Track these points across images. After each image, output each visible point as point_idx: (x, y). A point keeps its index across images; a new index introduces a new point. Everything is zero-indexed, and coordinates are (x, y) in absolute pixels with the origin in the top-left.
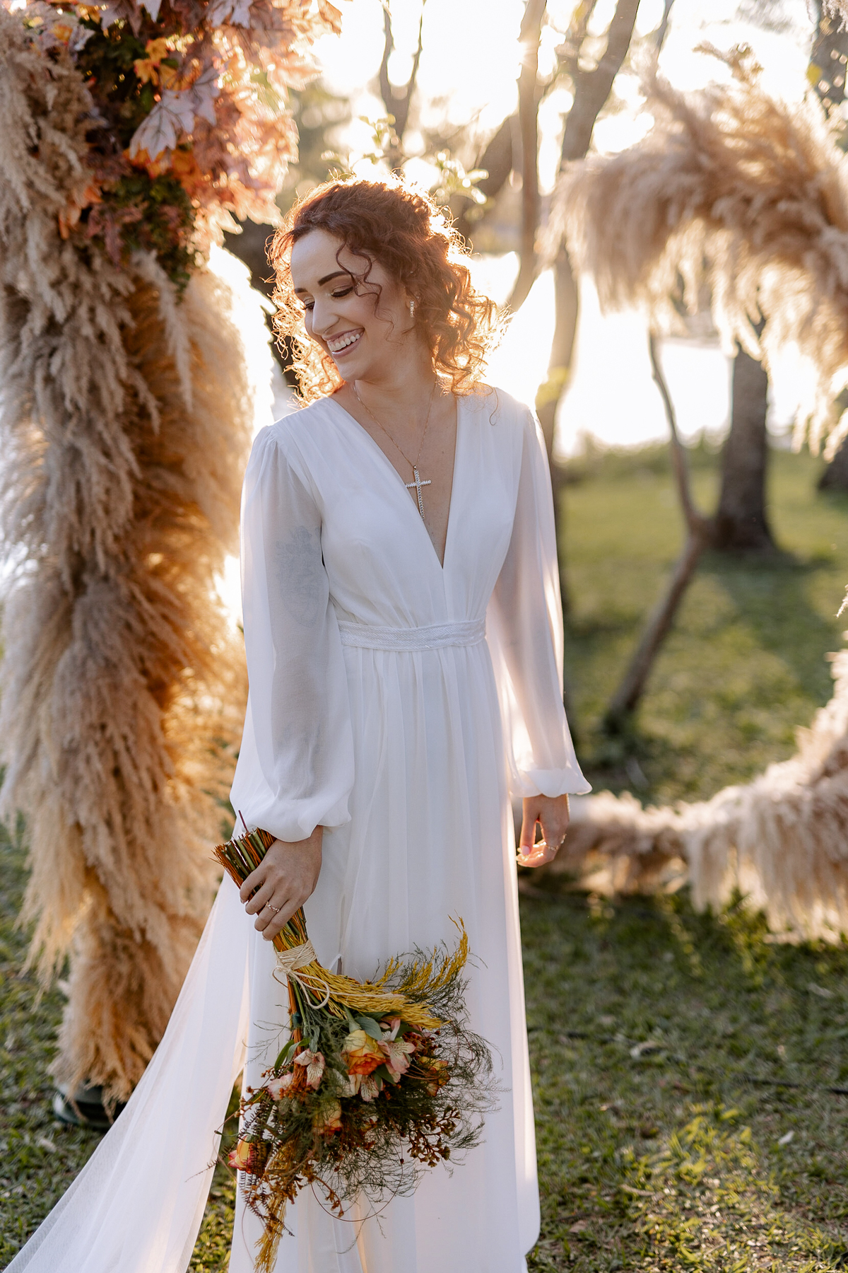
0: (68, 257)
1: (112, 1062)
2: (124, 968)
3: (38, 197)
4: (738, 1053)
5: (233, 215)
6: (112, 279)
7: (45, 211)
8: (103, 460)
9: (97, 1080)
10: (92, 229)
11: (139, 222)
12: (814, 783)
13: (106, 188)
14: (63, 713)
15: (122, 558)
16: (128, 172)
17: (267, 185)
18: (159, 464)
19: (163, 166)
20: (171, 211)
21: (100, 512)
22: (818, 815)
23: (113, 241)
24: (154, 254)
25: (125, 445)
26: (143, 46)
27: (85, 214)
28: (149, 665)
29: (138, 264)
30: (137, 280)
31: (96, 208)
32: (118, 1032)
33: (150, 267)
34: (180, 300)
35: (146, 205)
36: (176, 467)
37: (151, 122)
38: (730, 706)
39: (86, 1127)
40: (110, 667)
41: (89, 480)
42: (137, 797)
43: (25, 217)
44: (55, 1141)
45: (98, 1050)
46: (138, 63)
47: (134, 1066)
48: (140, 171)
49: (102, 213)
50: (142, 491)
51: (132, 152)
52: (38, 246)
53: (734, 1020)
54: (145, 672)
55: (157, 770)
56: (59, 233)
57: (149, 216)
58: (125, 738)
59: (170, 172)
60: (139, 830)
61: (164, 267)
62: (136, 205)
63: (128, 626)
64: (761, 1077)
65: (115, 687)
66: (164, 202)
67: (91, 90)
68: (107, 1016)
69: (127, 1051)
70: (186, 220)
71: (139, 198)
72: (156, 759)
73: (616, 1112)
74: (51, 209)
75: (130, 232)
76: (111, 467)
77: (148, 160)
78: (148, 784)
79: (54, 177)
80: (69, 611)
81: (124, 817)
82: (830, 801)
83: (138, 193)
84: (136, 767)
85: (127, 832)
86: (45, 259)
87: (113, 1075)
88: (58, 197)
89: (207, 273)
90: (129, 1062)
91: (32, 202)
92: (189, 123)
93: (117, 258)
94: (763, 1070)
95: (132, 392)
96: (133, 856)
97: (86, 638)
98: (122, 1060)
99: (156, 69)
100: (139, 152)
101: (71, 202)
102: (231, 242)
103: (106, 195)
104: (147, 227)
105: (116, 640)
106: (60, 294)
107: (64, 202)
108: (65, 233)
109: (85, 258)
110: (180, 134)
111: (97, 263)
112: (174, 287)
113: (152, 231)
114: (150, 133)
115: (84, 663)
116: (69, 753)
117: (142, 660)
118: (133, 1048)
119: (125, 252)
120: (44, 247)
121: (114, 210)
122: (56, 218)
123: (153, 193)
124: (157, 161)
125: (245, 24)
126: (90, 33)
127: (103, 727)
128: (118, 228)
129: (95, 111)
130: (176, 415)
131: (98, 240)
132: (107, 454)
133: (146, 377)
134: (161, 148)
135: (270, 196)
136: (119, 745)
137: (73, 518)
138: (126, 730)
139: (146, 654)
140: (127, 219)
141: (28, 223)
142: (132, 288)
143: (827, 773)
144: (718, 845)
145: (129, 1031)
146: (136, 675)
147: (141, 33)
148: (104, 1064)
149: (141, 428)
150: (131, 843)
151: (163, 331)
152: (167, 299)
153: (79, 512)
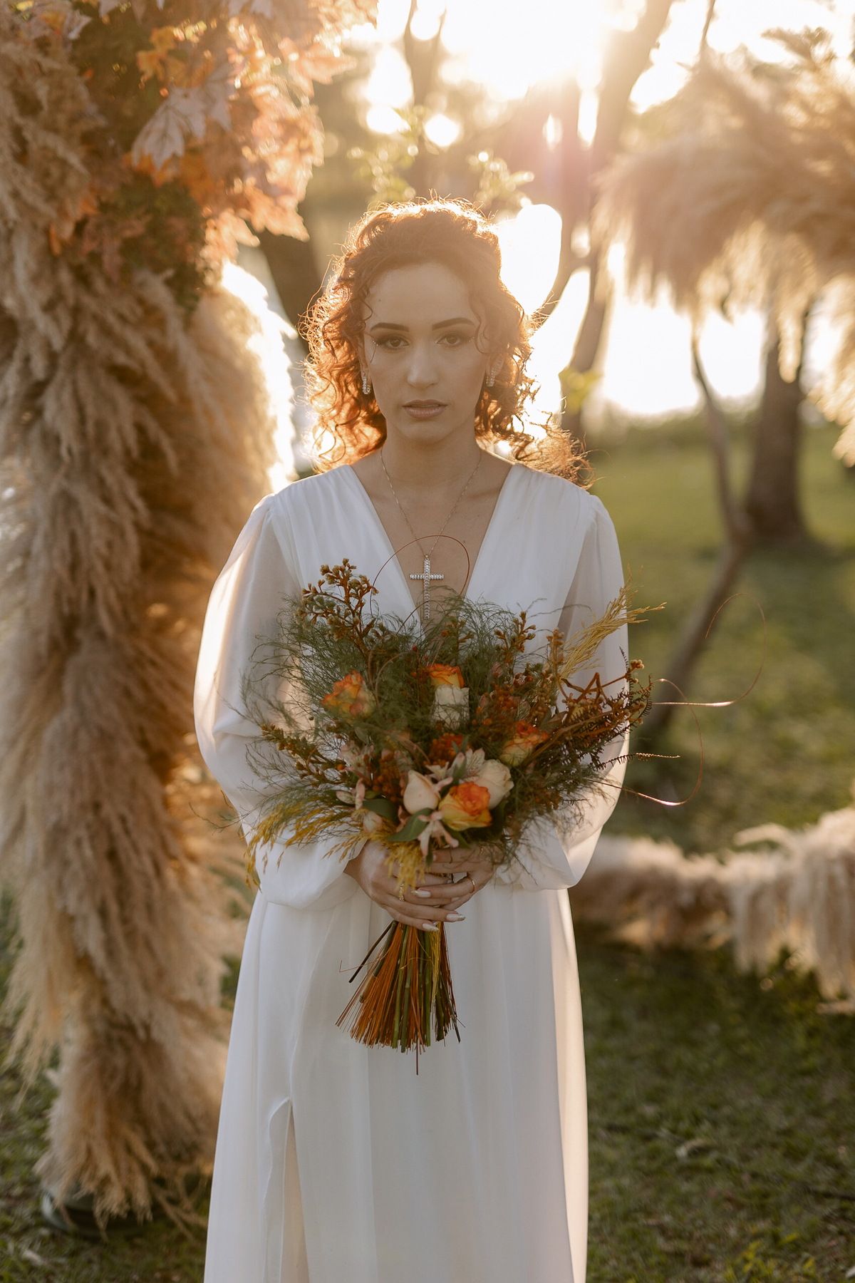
0: (64, 276)
1: (105, 1166)
2: (119, 1061)
3: (26, 209)
4: (794, 1155)
5: (249, 224)
7: (35, 226)
8: (102, 508)
9: (89, 1187)
10: (88, 245)
11: (142, 236)
13: (104, 199)
14: (50, 789)
16: (129, 180)
17: (287, 191)
18: (166, 509)
19: (170, 173)
20: (178, 224)
21: (100, 567)
23: (111, 259)
26: (148, 35)
27: (80, 227)
28: (150, 736)
29: (142, 285)
30: (142, 302)
31: (93, 221)
32: (112, 1133)
33: (158, 291)
34: (188, 323)
35: (149, 218)
36: (184, 511)
37: (156, 125)
38: (765, 717)
39: (76, 1236)
40: (105, 739)
41: (87, 531)
42: (137, 884)
43: (10, 233)
44: (40, 1253)
45: (89, 1151)
46: (142, 55)
47: (130, 1171)
48: (142, 178)
49: (99, 227)
51: (135, 157)
52: (26, 265)
53: (789, 1112)
54: (144, 744)
55: (160, 851)
56: (49, 249)
57: (153, 230)
58: (123, 820)
59: (176, 180)
60: (140, 920)
61: (173, 291)
62: (139, 218)
63: (127, 693)
64: (822, 1188)
65: (110, 761)
66: (171, 213)
67: (87, 84)
68: (100, 1115)
69: (122, 1154)
70: (197, 237)
71: (143, 209)
72: (159, 841)
74: (41, 223)
75: (131, 248)
77: (152, 167)
78: (150, 869)
79: (45, 186)
80: (60, 671)
81: (121, 906)
83: (141, 205)
84: (137, 851)
85: (125, 921)
86: (35, 279)
87: (105, 1181)
88: (48, 210)
89: (219, 292)
90: (123, 1166)
91: (21, 214)
92: (199, 127)
93: (116, 278)
94: (824, 1177)
96: (132, 945)
97: (78, 702)
98: (116, 1163)
99: (163, 63)
100: (142, 158)
101: (62, 212)
103: (104, 207)
104: (151, 242)
105: (112, 709)
107: (54, 214)
108: (57, 249)
109: (82, 277)
110: (188, 137)
111: (98, 284)
112: (181, 310)
113: (156, 247)
114: (153, 138)
115: (76, 733)
116: (56, 836)
117: (142, 730)
118: (129, 1151)
119: (126, 271)
120: (33, 266)
121: (112, 223)
122: (47, 232)
123: (158, 204)
124: (165, 167)
125: (268, 14)
126: (86, 20)
127: (97, 807)
128: (117, 243)
129: (92, 108)
131: (95, 257)
132: (107, 500)
134: (167, 155)
135: (290, 203)
136: (117, 828)
137: (65, 574)
138: (124, 810)
139: (146, 724)
140: (128, 234)
141: (15, 239)
142: (138, 311)
144: (766, 902)
145: (125, 1130)
146: (134, 747)
147: (145, 19)
148: (96, 1168)
150: (130, 935)
152: (174, 324)
153: (74, 567)
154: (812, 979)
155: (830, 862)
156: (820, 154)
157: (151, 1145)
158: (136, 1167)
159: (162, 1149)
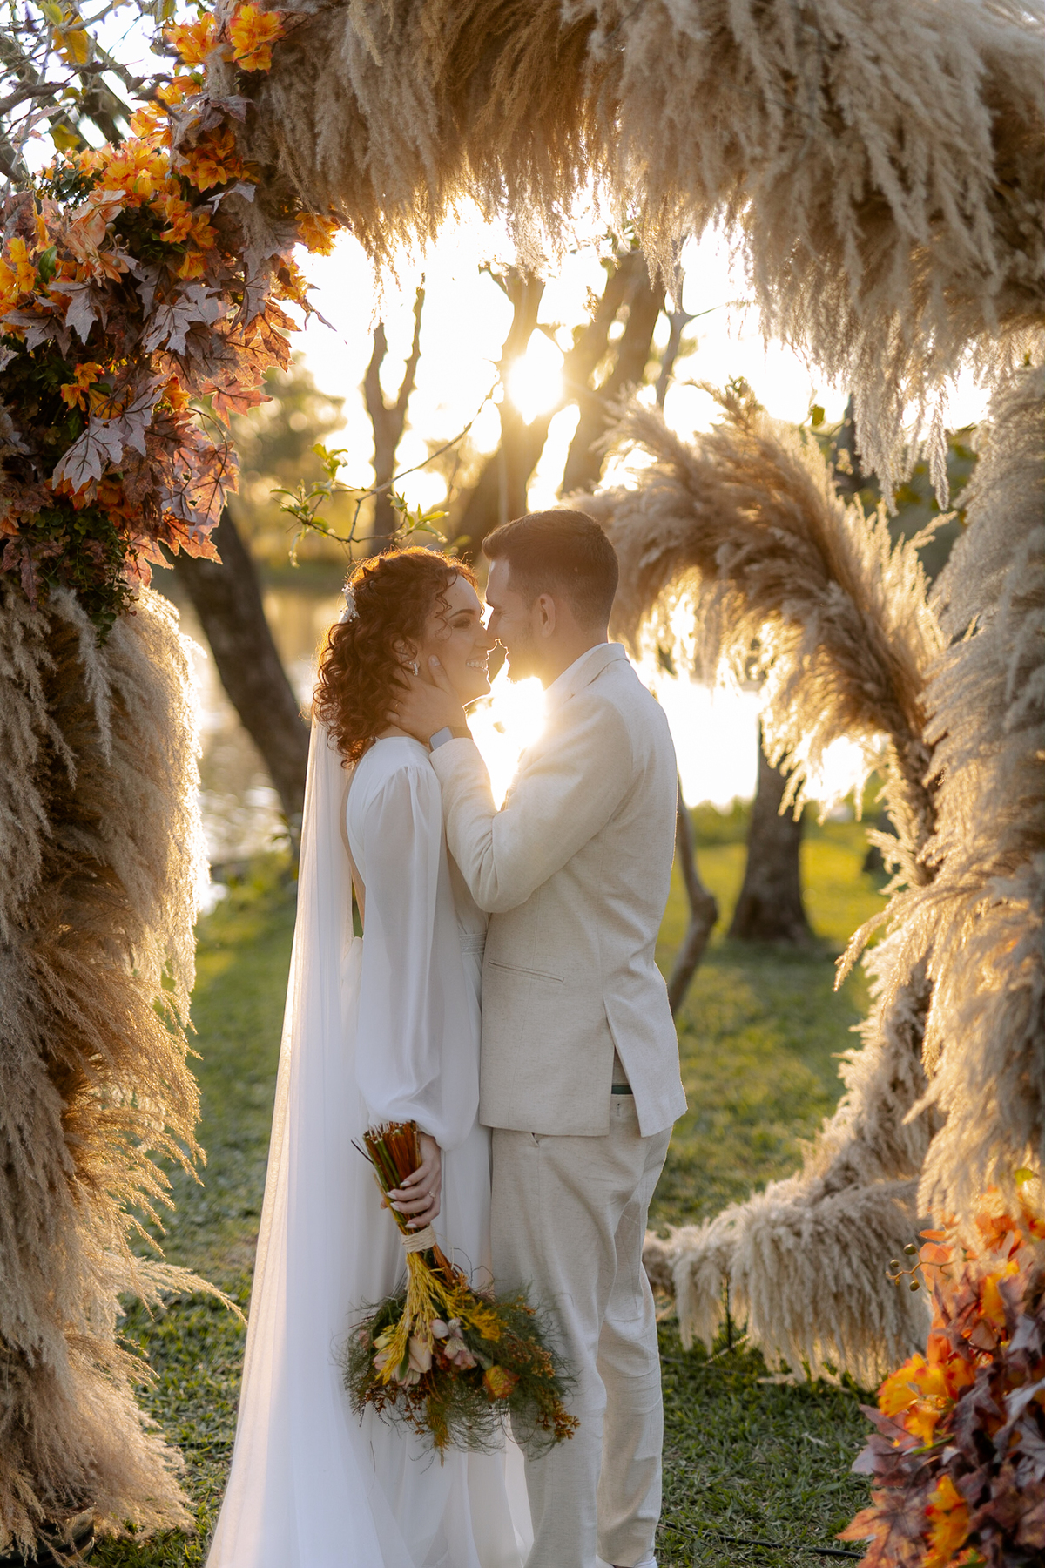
4: (717, 1509)
5: (166, 549)
6: (27, 619)
8: (10, 816)
10: (7, 564)
11: (60, 556)
12: (816, 1201)
13: (24, 521)
15: (26, 926)
16: (49, 503)
17: (204, 520)
18: (72, 822)
19: (89, 497)
20: (97, 547)
22: (819, 1237)
23: (30, 576)
24: (74, 592)
25: (35, 801)
26: (72, 370)
28: (50, 1047)
29: (56, 602)
30: (54, 620)
31: (12, 540)
33: (69, 606)
34: (103, 641)
35: (68, 539)
36: (90, 824)
37: (78, 450)
42: (31, 1197)
46: (65, 387)
47: (16, 1515)
48: (63, 500)
49: (18, 546)
50: (51, 852)
51: (55, 482)
53: (714, 1472)
54: (45, 1056)
55: (55, 1167)
57: (71, 551)
58: (20, 1129)
59: (95, 504)
60: (32, 1234)
61: (85, 607)
62: (57, 539)
63: (30, 1003)
64: (738, 1536)
65: (11, 1072)
66: (88, 536)
67: (11, 414)
70: (114, 559)
71: (62, 531)
72: (55, 1155)
75: (48, 567)
76: (18, 823)
77: (71, 491)
78: (44, 1185)
81: (17, 1220)
82: (832, 1222)
83: (61, 526)
84: (31, 1162)
85: (20, 1238)
89: (134, 613)
92: (117, 455)
93: (33, 595)
94: (742, 1528)
95: (47, 743)
96: (26, 1265)
99: (85, 395)
100: (60, 485)
103: (24, 528)
104: (68, 563)
105: (14, 1020)
110: (107, 464)
111: (11, 599)
112: (96, 628)
113: (74, 566)
114: (74, 463)
117: (43, 1042)
118: (16, 1494)
119: (43, 590)
121: (31, 544)
123: (76, 526)
124: (82, 493)
125: (182, 351)
126: (13, 354)
128: (36, 564)
129: (16, 437)
130: (93, 769)
131: (13, 575)
132: (14, 810)
133: (61, 726)
134: (85, 479)
135: (207, 530)
136: (13, 1138)
138: (21, 1120)
139: (48, 1035)
140: (46, 554)
142: (48, 629)
143: (829, 1190)
144: (707, 1270)
146: (36, 1059)
147: (69, 355)
149: (54, 782)
150: (24, 1251)
151: (82, 676)
152: (87, 641)
156: (748, 503)
157: (39, 1491)
158: (23, 1512)
159: (51, 1494)
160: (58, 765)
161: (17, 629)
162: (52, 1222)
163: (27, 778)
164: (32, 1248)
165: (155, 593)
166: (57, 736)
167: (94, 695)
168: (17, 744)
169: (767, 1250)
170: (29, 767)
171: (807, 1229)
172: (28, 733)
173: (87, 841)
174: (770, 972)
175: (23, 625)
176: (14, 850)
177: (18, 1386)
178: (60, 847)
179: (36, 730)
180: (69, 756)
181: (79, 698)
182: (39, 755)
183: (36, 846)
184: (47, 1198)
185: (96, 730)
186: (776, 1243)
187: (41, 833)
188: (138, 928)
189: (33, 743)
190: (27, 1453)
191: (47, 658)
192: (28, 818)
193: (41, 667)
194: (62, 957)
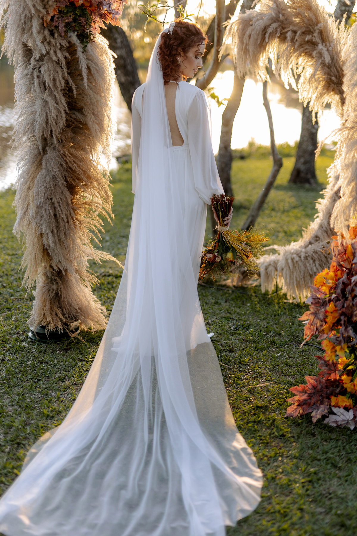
0: (46, 32)
1: (49, 318)
2: (55, 287)
3: (38, 11)
5: (104, 22)
6: (61, 42)
7: (39, 16)
8: (56, 105)
9: (43, 324)
10: (55, 24)
11: (71, 22)
12: (306, 247)
13: (60, 9)
14: (38, 193)
15: (60, 140)
16: (68, 4)
17: (117, 13)
18: (74, 110)
19: (80, 3)
20: (83, 20)
21: (54, 123)
22: (306, 258)
23: (62, 28)
24: (76, 33)
25: (63, 101)
27: (52, 18)
28: (67, 178)
29: (70, 37)
30: (69, 42)
31: (56, 16)
32: (51, 309)
33: (74, 38)
34: (84, 51)
35: (74, 16)
36: (80, 110)
39: (38, 341)
40: (54, 178)
41: (51, 112)
42: (62, 224)
43: (32, 18)
44: (28, 344)
45: (44, 315)
48: (72, 4)
49: (58, 18)
50: (69, 118)
52: (36, 27)
54: (66, 181)
55: (69, 215)
56: (43, 25)
57: (75, 20)
58: (58, 203)
59: (83, 5)
60: (62, 235)
61: (79, 39)
62: (70, 16)
63: (61, 165)
65: (55, 185)
66: (80, 16)
68: (48, 303)
69: (54, 316)
70: (88, 24)
71: (72, 13)
72: (69, 212)
73: (221, 345)
74: (41, 15)
75: (67, 25)
76: (58, 107)
78: (66, 220)
79: (43, 4)
80: (41, 160)
81: (57, 231)
82: (310, 253)
83: (71, 12)
84: (62, 213)
85: (58, 236)
86: (39, 33)
87: (49, 323)
88: (44, 11)
89: (94, 41)
90: (55, 319)
91: (36, 12)
93: (63, 34)
95: (67, 83)
96: (60, 244)
97: (47, 168)
98: (52, 318)
101: (48, 13)
102: (103, 32)
103: (60, 12)
104: (74, 24)
105: (57, 169)
106: (44, 45)
107: (45, 13)
108: (45, 25)
109: (52, 34)
111: (56, 35)
112: (82, 46)
113: (75, 26)
115: (45, 177)
116: (39, 207)
117: (65, 177)
118: (57, 315)
119: (66, 32)
120: (38, 28)
121: (63, 17)
122: (42, 19)
123: (76, 12)
127: (51, 199)
128: (64, 24)
130: (81, 92)
131: (57, 27)
132: (57, 104)
133: (71, 77)
135: (117, 17)
136: (57, 205)
137: (45, 125)
138: (59, 200)
139: (67, 174)
140: (67, 21)
141: (33, 20)
142: (68, 45)
143: (310, 243)
144: (271, 268)
145: (55, 309)
146: (63, 181)
148: (46, 319)
149: (69, 96)
150: (60, 240)
151: (78, 62)
152: (80, 50)
153: (47, 123)
154: (285, 295)
155: (292, 254)
156: (297, 16)
157: (64, 315)
158: (59, 320)
159: (67, 315)
160: (70, 90)
161: (58, 45)
162: (68, 232)
163: (61, 93)
164: (62, 240)
165: (101, 36)
166: (70, 80)
167: (82, 67)
168: (58, 82)
169: (290, 261)
170: (61, 90)
171: (303, 255)
172: (61, 79)
173: (79, 116)
174: (302, 194)
175: (60, 43)
176: (57, 116)
177: (57, 283)
178: (71, 117)
179: (63, 78)
180: (74, 87)
181: (77, 69)
182: (64, 86)
183: (64, 115)
184: (66, 224)
185: (82, 79)
186: (293, 259)
187: (65, 111)
188: (94, 144)
189: (63, 82)
190: (60, 303)
191: (67, 55)
192: (61, 106)
193: (65, 58)
194: (71, 150)
